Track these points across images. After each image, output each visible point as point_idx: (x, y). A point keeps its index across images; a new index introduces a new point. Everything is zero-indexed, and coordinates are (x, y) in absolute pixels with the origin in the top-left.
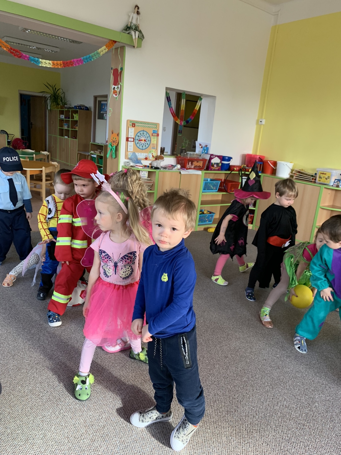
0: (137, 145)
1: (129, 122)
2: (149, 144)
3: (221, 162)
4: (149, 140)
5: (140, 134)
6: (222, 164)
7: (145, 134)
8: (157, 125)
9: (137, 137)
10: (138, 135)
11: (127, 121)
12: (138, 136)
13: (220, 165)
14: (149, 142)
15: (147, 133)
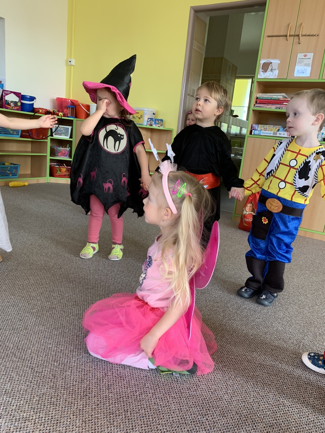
3: (20, 101)
6: (22, 103)
13: (19, 104)
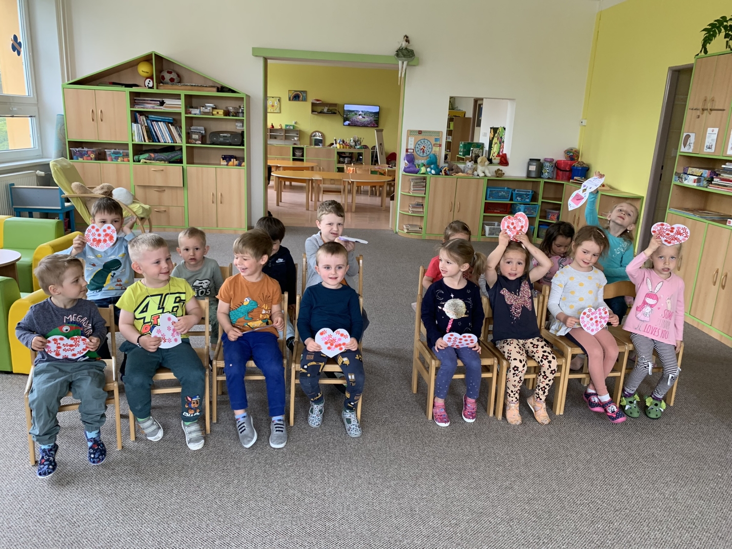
0: (418, 152)
1: (409, 132)
2: (430, 151)
4: (431, 147)
5: (421, 142)
7: (426, 142)
8: (439, 133)
9: (417, 145)
10: (418, 143)
11: (408, 131)
12: (419, 145)
14: (431, 149)
15: (428, 141)
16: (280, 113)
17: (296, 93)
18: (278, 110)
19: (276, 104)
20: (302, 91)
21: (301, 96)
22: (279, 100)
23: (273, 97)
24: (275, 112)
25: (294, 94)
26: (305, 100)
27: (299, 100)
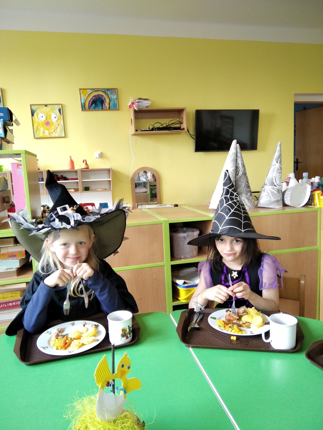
16: (65, 137)
17: (96, 93)
18: (59, 132)
19: (54, 120)
20: (108, 90)
21: (107, 100)
22: (60, 110)
23: (46, 105)
24: (53, 135)
25: (92, 96)
26: (115, 107)
27: (102, 109)
